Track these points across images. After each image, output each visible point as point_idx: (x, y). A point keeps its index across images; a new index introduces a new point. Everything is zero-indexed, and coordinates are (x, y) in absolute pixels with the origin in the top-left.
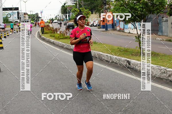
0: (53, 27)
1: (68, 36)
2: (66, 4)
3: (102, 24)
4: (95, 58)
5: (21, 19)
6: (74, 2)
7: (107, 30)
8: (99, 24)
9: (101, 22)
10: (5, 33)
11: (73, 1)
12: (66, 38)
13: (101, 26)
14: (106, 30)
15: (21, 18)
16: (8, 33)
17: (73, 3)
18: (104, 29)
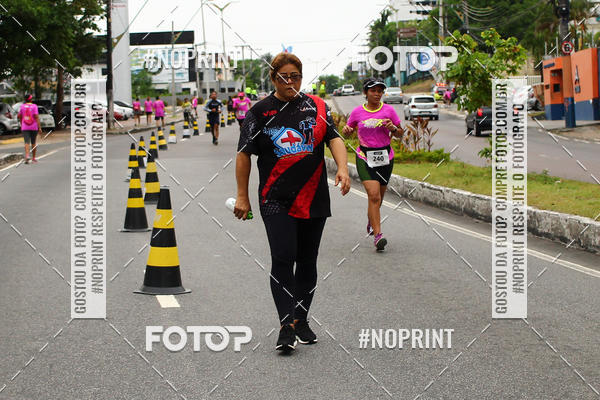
0: (340, 111)
1: (422, 148)
2: (389, 18)
3: (548, 101)
4: (557, 240)
5: (201, 78)
6: (421, 8)
7: (571, 124)
8: (534, 99)
9: (547, 93)
10: (153, 139)
11: (418, 3)
12: (415, 157)
13: (548, 111)
14: (568, 125)
15: (201, 75)
16: (161, 138)
17: (418, 12)
18: (561, 124)
